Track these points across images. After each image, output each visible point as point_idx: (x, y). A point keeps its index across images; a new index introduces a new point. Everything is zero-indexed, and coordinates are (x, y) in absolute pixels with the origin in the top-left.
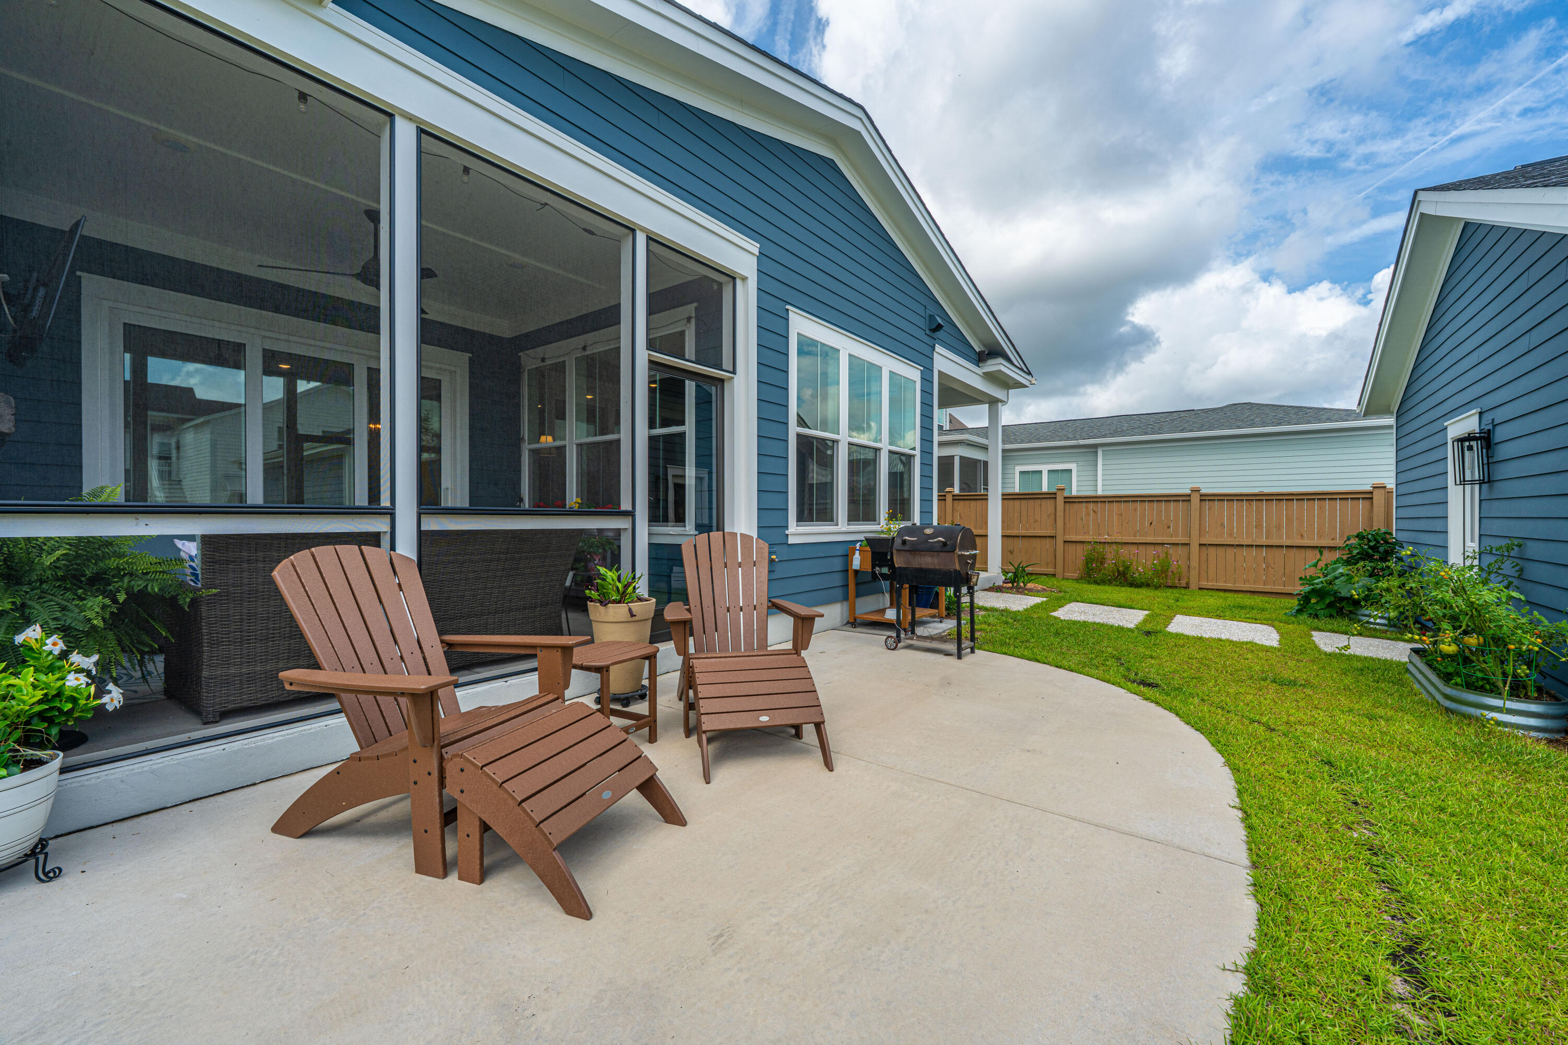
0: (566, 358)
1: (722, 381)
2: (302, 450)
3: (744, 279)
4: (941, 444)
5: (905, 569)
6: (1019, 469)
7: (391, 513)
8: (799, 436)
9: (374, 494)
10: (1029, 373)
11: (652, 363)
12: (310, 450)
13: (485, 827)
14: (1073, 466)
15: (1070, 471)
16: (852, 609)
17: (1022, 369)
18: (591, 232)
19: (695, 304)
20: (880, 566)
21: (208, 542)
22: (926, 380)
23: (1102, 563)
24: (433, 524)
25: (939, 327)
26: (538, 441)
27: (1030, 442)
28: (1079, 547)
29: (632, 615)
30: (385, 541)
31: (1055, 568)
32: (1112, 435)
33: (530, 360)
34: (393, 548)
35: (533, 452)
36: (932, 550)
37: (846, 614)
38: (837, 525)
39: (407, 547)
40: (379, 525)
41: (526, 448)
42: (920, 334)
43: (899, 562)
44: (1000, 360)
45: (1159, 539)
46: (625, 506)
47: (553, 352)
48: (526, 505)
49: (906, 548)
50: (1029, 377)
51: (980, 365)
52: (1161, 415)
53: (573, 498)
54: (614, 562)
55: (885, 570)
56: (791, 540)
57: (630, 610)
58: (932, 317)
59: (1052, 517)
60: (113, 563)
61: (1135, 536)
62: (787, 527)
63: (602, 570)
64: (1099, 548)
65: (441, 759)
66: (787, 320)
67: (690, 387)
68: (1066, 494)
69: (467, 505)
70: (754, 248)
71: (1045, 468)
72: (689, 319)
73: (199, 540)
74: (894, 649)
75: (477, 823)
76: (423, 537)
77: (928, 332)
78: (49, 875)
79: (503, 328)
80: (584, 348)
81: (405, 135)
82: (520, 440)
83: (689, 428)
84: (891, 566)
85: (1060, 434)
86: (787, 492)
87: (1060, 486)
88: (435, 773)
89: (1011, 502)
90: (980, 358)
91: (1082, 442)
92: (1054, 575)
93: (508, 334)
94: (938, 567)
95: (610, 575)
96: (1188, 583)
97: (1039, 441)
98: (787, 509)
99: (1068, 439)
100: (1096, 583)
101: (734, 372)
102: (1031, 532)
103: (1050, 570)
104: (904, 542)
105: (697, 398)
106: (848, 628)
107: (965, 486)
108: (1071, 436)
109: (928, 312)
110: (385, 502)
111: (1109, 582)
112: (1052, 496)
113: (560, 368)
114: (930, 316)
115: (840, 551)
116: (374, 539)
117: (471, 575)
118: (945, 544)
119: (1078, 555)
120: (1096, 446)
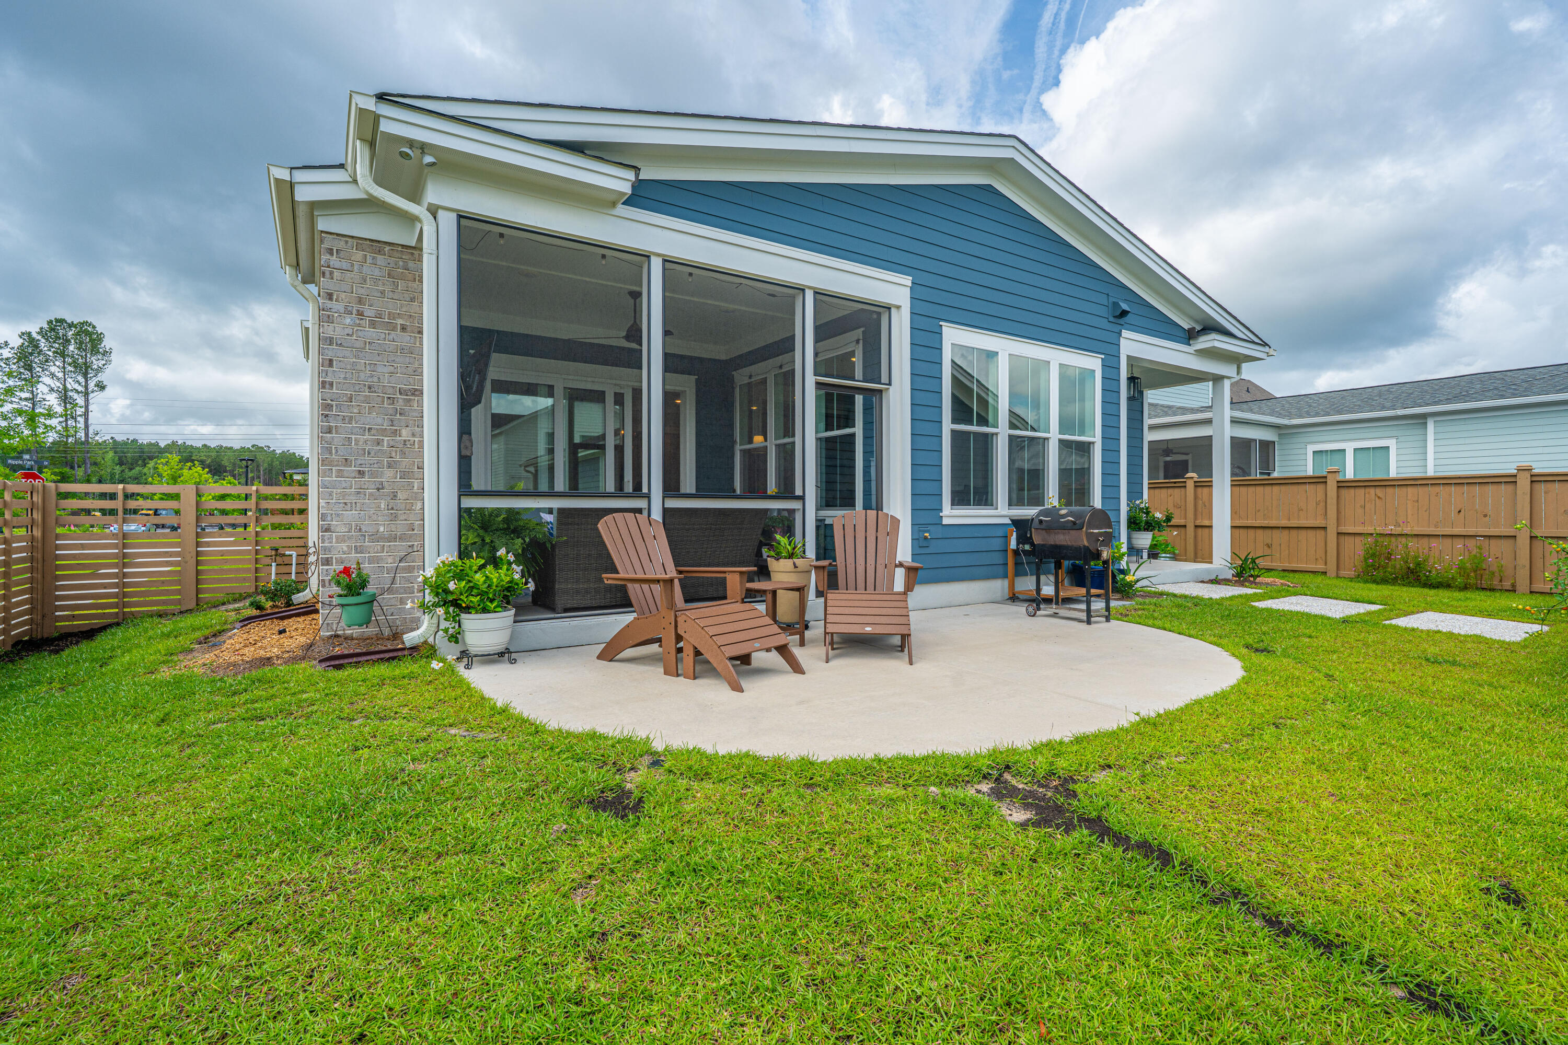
0: (767, 375)
1: (880, 391)
2: (577, 453)
3: (898, 307)
4: (1152, 428)
5: (1043, 545)
6: (1311, 448)
7: (648, 496)
8: (953, 431)
9: (638, 486)
10: (1265, 344)
11: (819, 385)
12: (582, 453)
13: (698, 653)
14: (1391, 443)
15: (1388, 448)
16: (1012, 586)
17: (1253, 342)
18: (773, 296)
19: (862, 329)
20: (1024, 544)
21: (561, 511)
22: (1110, 366)
23: (1389, 559)
24: (673, 503)
25: (1124, 313)
26: (751, 441)
27: (1328, 414)
28: (1358, 539)
29: (796, 567)
30: (645, 513)
31: (1326, 564)
32: (1449, 401)
33: (741, 377)
34: (649, 515)
35: (743, 452)
36: (1065, 527)
37: (1006, 590)
38: (997, 509)
39: (657, 515)
40: (641, 503)
41: (738, 448)
42: (1104, 324)
43: (1037, 540)
44: (1214, 336)
45: (1471, 531)
46: (798, 492)
47: (758, 370)
48: (738, 492)
49: (1043, 526)
50: (1267, 349)
51: (1191, 342)
52: (1541, 370)
53: (772, 488)
54: (789, 531)
55: (1027, 547)
56: (945, 521)
57: (794, 563)
58: (1116, 305)
59: (1323, 504)
60: (521, 523)
61: (1436, 526)
62: (941, 510)
63: (778, 537)
64: (1386, 541)
65: (676, 616)
66: (941, 334)
67: (859, 399)
68: (1341, 478)
69: (694, 491)
70: (907, 281)
71: (1349, 447)
72: (858, 341)
73: (555, 512)
74: (1033, 616)
75: (692, 649)
76: (666, 511)
77: (1111, 319)
78: (513, 661)
79: (721, 353)
80: (781, 367)
81: (656, 266)
82: (734, 442)
83: (858, 430)
84: (1032, 544)
85: (1374, 403)
86: (941, 480)
87: (1335, 468)
88: (673, 623)
89: (1243, 489)
90: (1190, 336)
91: (1400, 412)
92: (1325, 573)
93: (724, 357)
94: (1069, 543)
95: (784, 541)
96: (1513, 585)
97: (1340, 413)
98: (941, 495)
99: (1383, 408)
100: (1375, 582)
101: (890, 384)
102: (1294, 523)
103: (1320, 567)
104: (1041, 521)
105: (864, 405)
106: (1009, 602)
107: (1237, 471)
108: (1388, 404)
109: (1112, 300)
110: (645, 490)
111: (1394, 581)
112: (1320, 480)
113: (764, 381)
114: (1114, 303)
115: (1000, 533)
116: (640, 511)
117: (694, 539)
118: (1074, 523)
119: (1355, 550)
120: (1424, 417)
